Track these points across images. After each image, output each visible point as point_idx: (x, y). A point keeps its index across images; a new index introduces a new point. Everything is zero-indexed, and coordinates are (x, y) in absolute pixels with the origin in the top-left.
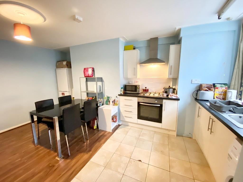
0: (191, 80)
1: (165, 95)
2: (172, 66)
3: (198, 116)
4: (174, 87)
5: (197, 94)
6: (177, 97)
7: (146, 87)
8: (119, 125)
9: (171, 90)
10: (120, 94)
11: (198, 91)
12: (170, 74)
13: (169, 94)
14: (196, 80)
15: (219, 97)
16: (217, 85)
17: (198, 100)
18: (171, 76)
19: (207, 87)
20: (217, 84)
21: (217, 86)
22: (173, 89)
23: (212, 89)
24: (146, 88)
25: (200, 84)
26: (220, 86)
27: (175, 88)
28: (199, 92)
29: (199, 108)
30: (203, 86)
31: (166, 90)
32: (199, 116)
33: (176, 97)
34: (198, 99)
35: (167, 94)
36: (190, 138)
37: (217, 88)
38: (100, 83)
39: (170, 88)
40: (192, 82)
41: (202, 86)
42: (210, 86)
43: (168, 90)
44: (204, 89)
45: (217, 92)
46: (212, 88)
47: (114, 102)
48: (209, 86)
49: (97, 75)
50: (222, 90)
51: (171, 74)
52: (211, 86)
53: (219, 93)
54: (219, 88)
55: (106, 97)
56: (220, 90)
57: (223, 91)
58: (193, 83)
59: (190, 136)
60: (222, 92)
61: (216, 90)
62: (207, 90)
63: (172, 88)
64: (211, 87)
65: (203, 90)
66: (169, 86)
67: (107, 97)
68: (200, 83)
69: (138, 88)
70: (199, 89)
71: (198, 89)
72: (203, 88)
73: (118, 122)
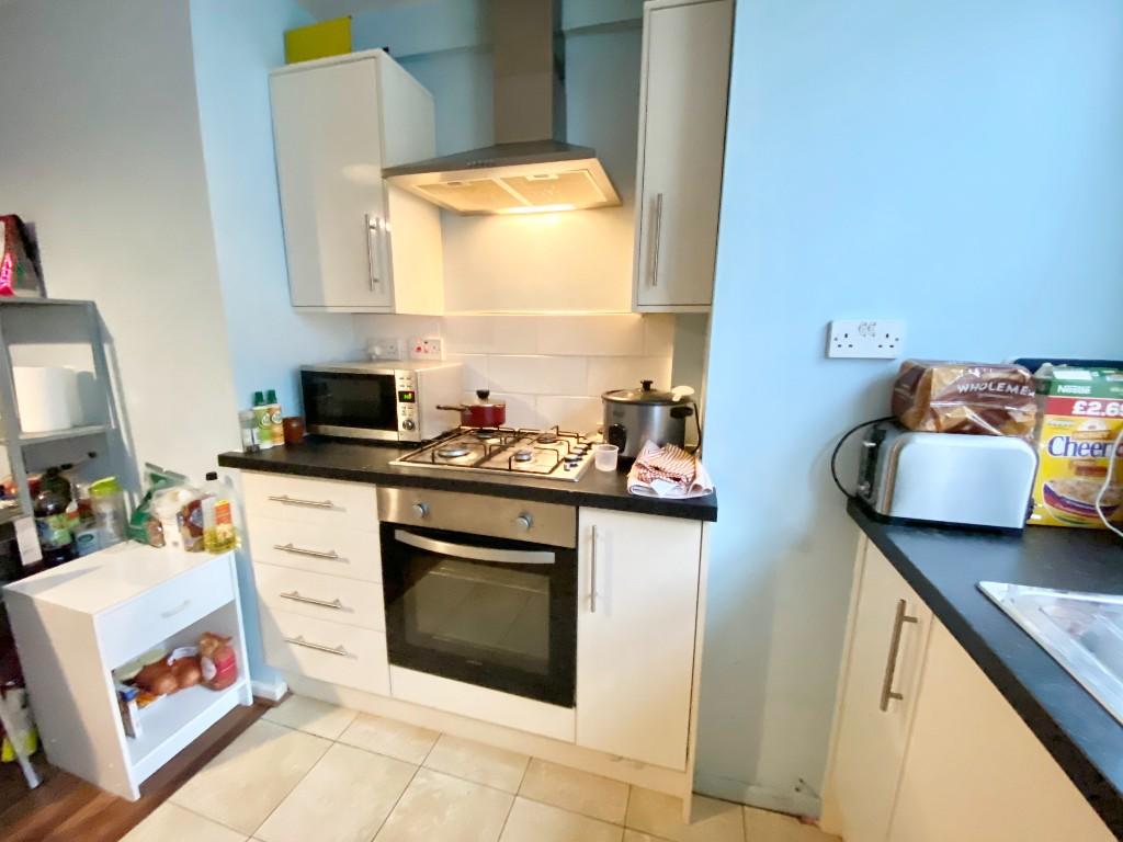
0: (824, 323)
1: (606, 459)
2: (660, 196)
3: (887, 693)
4: (679, 393)
5: (870, 464)
6: (697, 488)
7: (484, 388)
8: (262, 705)
9: (658, 414)
10: (239, 450)
11: (878, 437)
12: (647, 280)
13: (637, 450)
14: (867, 328)
15: (1073, 491)
16: (1061, 374)
17: (887, 520)
18: (657, 299)
19: (970, 397)
20: (1056, 363)
21: (1060, 388)
22: (668, 409)
23: (1019, 414)
24: (483, 395)
25: (904, 366)
26: (1087, 390)
27: (685, 400)
28: (890, 443)
29: (901, 617)
30: (937, 390)
31: (618, 414)
32: (899, 697)
33: (688, 485)
34: (880, 509)
35: (625, 454)
36: (799, 818)
37: (1065, 407)
38: (78, 357)
39: (649, 395)
40: (833, 344)
41: (928, 387)
42: (1000, 387)
43: (629, 423)
44: (942, 420)
45: (1059, 447)
46: (1020, 400)
47: (191, 517)
48: (996, 382)
49: (59, 284)
50: (1102, 426)
51: (652, 276)
52: (1014, 383)
53: (1078, 449)
54: (1077, 409)
55: (142, 470)
56: (1084, 425)
57: (1111, 436)
58: (834, 352)
59: (800, 803)
60: (1103, 448)
61: (1049, 419)
62: (966, 422)
63: (665, 400)
64: (1018, 396)
65: (930, 425)
66: (647, 385)
67: (150, 471)
68: (902, 352)
69: (402, 400)
70: (887, 414)
71: (880, 410)
72: (933, 404)
73: (253, 677)
